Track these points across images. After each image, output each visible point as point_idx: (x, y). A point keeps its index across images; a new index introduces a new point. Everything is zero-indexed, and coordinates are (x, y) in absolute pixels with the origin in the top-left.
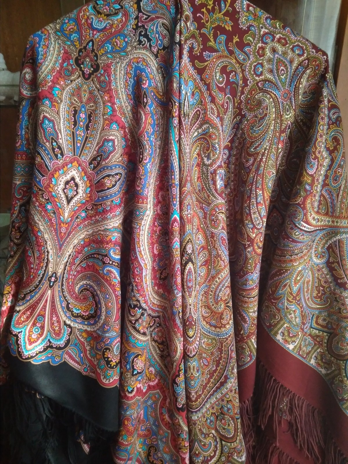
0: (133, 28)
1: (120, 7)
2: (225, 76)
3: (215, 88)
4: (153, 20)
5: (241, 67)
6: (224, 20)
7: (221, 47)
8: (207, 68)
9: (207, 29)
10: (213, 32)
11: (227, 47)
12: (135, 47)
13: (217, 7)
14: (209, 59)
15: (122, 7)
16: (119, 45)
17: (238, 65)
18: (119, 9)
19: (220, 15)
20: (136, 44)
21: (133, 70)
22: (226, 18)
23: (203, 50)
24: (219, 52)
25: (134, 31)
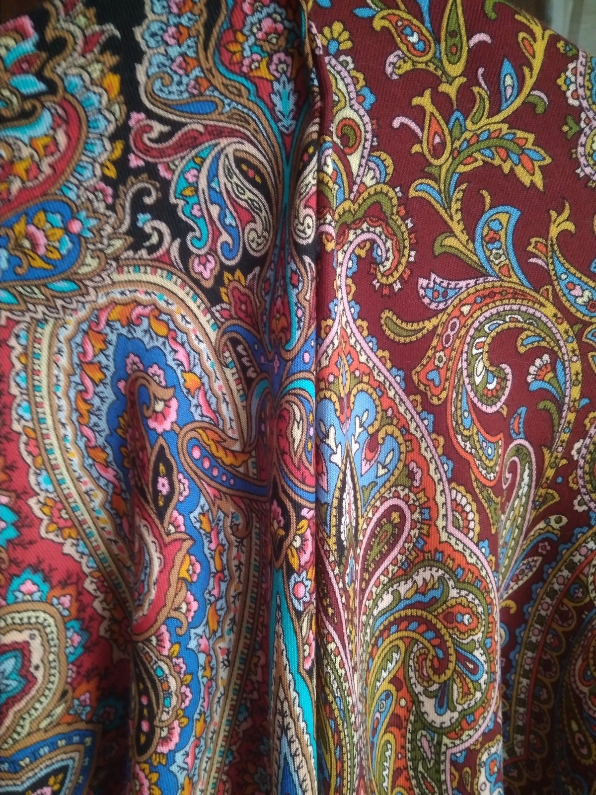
0: (105, 179)
1: (41, 87)
2: (508, 370)
3: (467, 423)
4: (192, 141)
5: (579, 336)
6: (511, 146)
7: (498, 256)
8: (434, 343)
9: (437, 181)
10: (460, 195)
11: (522, 254)
12: (117, 259)
13: (481, 91)
14: (442, 306)
15: (52, 88)
16: (42, 251)
17: (565, 326)
18: (37, 96)
19: (496, 124)
20: (118, 243)
21: (110, 351)
22: (520, 134)
23: (417, 270)
24: (486, 275)
25: (110, 191)
